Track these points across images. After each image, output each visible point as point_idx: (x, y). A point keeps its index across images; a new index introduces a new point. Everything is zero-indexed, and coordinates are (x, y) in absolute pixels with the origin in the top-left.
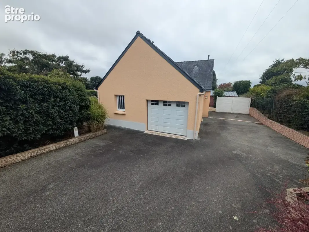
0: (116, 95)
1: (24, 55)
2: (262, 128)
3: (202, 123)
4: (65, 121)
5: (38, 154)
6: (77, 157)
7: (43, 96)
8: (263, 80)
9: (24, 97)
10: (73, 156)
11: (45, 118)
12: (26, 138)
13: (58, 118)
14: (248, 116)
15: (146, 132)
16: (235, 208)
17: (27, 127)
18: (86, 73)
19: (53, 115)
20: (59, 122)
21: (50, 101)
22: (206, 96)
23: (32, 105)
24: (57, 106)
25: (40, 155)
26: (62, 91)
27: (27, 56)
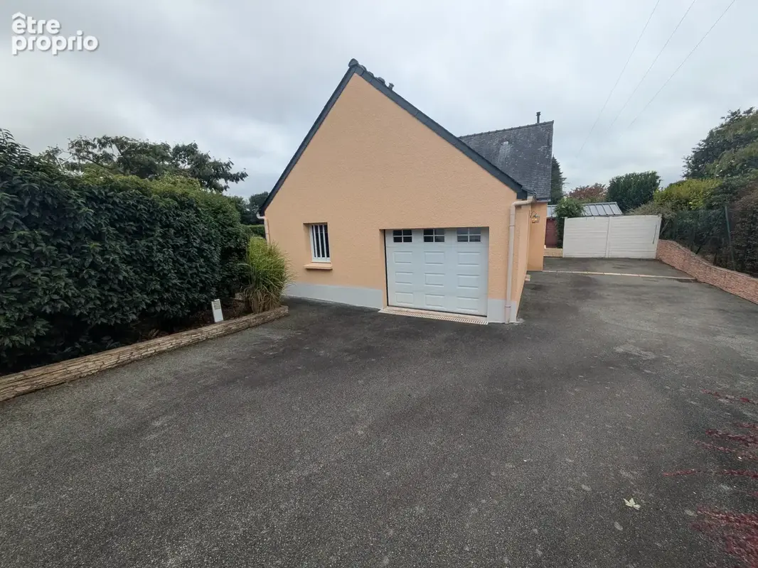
0: (307, 225)
1: (100, 148)
2: (696, 291)
3: (526, 285)
4: (189, 282)
5: (132, 358)
6: (219, 364)
7: (138, 223)
8: (693, 169)
9: (96, 225)
10: (211, 363)
11: (144, 275)
12: (105, 321)
13: (173, 275)
14: (652, 263)
15: (384, 310)
16: (628, 479)
17: (106, 293)
18: (237, 180)
19: (161, 268)
20: (176, 284)
21: (152, 236)
22: (535, 216)
23: (113, 244)
24: (169, 248)
25: (137, 360)
26: (179, 212)
27: (108, 150)
